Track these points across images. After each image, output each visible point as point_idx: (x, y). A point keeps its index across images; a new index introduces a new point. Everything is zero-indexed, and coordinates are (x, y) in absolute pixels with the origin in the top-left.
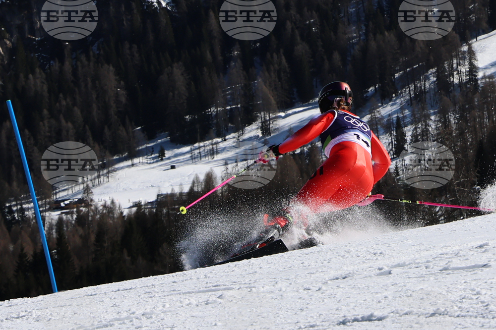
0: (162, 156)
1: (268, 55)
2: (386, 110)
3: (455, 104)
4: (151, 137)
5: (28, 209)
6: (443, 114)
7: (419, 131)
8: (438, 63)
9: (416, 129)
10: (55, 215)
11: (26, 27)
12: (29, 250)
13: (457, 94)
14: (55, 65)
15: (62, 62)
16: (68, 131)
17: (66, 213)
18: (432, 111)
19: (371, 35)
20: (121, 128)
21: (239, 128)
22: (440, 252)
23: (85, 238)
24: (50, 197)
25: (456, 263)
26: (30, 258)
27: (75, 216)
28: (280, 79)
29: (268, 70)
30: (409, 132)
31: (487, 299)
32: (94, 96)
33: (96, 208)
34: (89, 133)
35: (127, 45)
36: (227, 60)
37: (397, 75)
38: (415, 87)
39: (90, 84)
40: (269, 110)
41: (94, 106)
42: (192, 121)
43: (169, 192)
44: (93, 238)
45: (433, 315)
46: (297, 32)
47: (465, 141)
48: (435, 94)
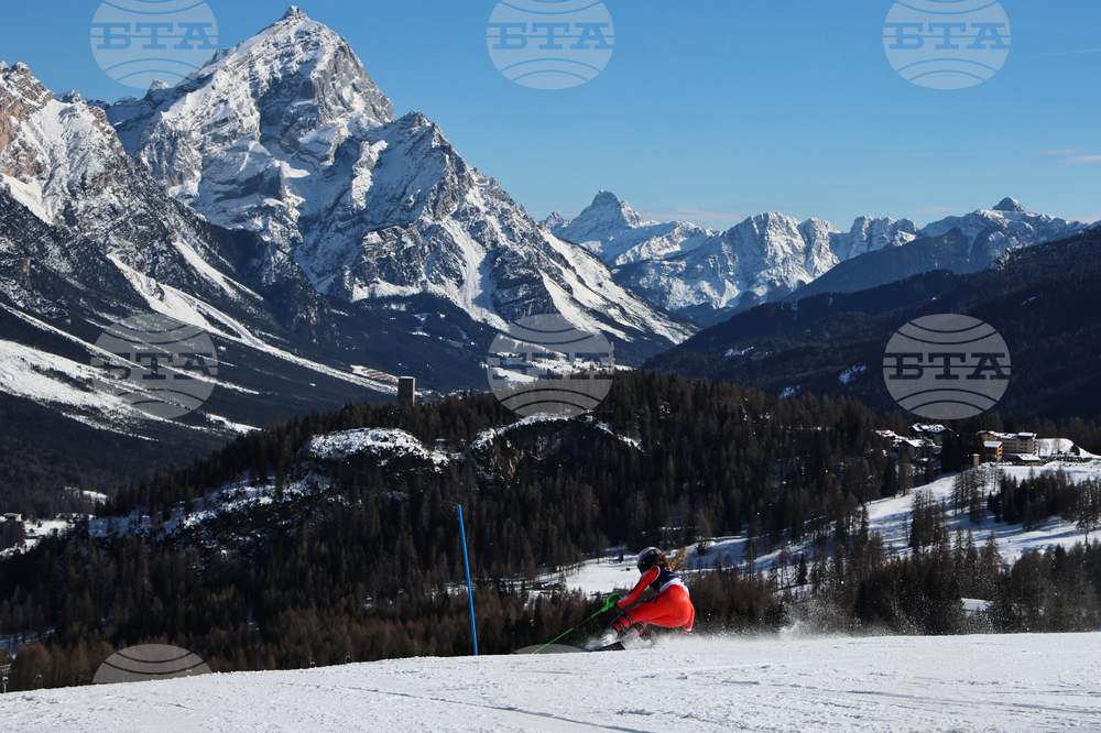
0: (621, 558)
1: (710, 495)
2: (794, 548)
3: (847, 551)
4: (614, 544)
5: (517, 586)
6: (837, 557)
7: (818, 567)
8: (838, 517)
9: (815, 565)
10: (536, 593)
12: (513, 617)
13: (850, 543)
14: (550, 480)
15: (555, 479)
17: (545, 593)
18: (829, 554)
20: (593, 535)
21: (680, 546)
23: (556, 613)
24: (534, 579)
26: (513, 622)
27: (551, 596)
28: (716, 514)
29: (708, 505)
30: (810, 567)
32: (576, 508)
33: (567, 592)
34: (568, 535)
35: (604, 473)
36: (679, 492)
37: (805, 522)
38: (819, 533)
39: (573, 499)
40: (705, 534)
41: (575, 515)
44: (561, 614)
46: (733, 480)
47: (851, 579)
48: (833, 541)
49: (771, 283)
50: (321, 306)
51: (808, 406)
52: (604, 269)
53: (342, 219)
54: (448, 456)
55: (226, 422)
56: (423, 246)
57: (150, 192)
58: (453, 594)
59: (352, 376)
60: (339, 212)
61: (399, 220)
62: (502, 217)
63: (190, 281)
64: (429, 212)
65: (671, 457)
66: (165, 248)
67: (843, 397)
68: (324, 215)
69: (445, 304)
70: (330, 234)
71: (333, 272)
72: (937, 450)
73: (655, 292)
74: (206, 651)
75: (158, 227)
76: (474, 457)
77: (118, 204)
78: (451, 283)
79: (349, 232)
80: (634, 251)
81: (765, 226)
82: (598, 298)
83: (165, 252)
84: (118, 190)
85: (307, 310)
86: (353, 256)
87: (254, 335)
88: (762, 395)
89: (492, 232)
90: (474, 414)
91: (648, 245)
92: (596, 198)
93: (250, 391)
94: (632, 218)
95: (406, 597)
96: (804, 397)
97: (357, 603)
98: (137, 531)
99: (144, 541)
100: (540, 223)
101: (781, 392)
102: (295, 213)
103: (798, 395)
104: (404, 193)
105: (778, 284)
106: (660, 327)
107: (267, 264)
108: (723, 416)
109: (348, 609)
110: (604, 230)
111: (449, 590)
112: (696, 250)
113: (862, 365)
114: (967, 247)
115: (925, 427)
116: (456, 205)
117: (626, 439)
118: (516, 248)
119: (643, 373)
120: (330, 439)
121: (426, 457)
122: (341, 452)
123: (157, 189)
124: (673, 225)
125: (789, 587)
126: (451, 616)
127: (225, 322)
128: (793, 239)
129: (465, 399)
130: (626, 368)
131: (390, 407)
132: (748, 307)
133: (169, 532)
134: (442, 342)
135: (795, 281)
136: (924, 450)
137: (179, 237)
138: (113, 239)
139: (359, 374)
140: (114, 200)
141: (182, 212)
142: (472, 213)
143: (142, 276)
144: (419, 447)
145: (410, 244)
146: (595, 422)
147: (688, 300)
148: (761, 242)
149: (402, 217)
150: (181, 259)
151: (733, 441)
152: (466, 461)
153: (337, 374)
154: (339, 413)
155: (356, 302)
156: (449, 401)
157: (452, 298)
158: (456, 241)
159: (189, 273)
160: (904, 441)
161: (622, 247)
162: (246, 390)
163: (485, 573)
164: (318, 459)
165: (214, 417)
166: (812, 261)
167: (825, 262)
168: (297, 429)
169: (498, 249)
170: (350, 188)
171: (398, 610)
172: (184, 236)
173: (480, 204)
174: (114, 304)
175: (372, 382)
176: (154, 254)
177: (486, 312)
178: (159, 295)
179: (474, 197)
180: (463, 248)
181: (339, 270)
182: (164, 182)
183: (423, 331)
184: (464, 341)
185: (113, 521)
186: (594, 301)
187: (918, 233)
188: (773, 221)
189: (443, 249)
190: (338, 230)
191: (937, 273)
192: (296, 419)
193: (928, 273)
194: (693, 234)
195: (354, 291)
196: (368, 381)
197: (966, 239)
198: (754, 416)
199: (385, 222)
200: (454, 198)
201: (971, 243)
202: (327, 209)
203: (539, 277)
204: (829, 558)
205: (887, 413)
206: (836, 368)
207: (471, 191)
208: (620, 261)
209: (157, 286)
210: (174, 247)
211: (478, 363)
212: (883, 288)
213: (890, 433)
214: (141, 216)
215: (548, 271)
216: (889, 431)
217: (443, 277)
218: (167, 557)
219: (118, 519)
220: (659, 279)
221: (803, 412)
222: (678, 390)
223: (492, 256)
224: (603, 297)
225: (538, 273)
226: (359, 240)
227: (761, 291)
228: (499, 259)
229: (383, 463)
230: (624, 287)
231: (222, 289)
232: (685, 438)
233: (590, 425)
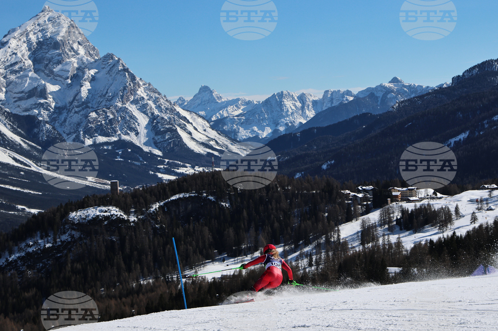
0: (224, 261)
1: (264, 227)
2: (306, 249)
3: (332, 249)
4: (220, 253)
5: (175, 278)
6: (327, 252)
7: (318, 258)
8: (326, 233)
10: (184, 280)
11: (177, 211)
12: (174, 292)
13: (333, 245)
14: (187, 226)
15: (189, 224)
16: (190, 250)
17: (188, 280)
18: (323, 251)
19: (302, 221)
20: (210, 250)
21: (252, 253)
22: (329, 303)
23: (194, 289)
24: (182, 273)
25: (335, 308)
26: (174, 295)
27: (191, 281)
28: (268, 236)
29: (264, 232)
30: (314, 258)
31: (347, 322)
32: (200, 238)
33: (199, 278)
34: (198, 251)
35: (213, 220)
37: (311, 237)
38: (317, 241)
39: (199, 234)
41: (200, 241)
42: (235, 250)
43: (226, 274)
44: (197, 289)
45: (327, 327)
46: (275, 219)
47: (335, 262)
48: (324, 245)
49: (287, 125)
51: (308, 182)
52: (206, 122)
53: (77, 107)
54: (137, 217)
55: (27, 209)
56: (118, 117)
58: (144, 284)
60: (76, 103)
62: (156, 101)
63: (4, 142)
64: (120, 101)
65: (244, 210)
67: (324, 176)
68: (69, 105)
69: (130, 144)
70: (72, 114)
71: (75, 132)
72: (371, 198)
73: (232, 132)
76: (149, 217)
78: (133, 134)
79: (81, 113)
80: (220, 114)
81: (282, 98)
82: (204, 136)
86: (84, 124)
87: (37, 165)
88: (286, 178)
89: (151, 108)
90: (148, 196)
91: (227, 110)
92: (200, 89)
93: (37, 193)
94: (218, 97)
95: (121, 287)
96: (306, 177)
100: (174, 103)
101: (295, 175)
103: (303, 177)
104: (107, 92)
105: (290, 124)
107: (41, 131)
108: (267, 189)
110: (205, 104)
111: (142, 282)
112: (249, 111)
113: (332, 160)
114: (378, 101)
115: (364, 188)
116: (133, 97)
117: (222, 204)
118: (163, 115)
120: (79, 213)
121: (126, 219)
122: (85, 219)
124: (238, 100)
125: (305, 268)
126: (143, 294)
127: (23, 160)
128: (296, 103)
129: (143, 189)
130: (220, 169)
131: (107, 196)
132: (276, 136)
133: (1, 264)
134: (131, 163)
135: (298, 122)
136: (365, 199)
139: (90, 181)
142: (140, 100)
144: (123, 214)
145: (111, 117)
146: (207, 196)
147: (247, 135)
148: (281, 105)
149: (107, 104)
152: (146, 219)
154: (82, 200)
155: (87, 146)
156: (136, 191)
157: (134, 141)
158: (134, 114)
159: (3, 138)
160: (355, 195)
161: (214, 112)
162: (35, 192)
163: (159, 272)
164: (74, 223)
165: (20, 207)
166: (305, 113)
167: (311, 114)
168: (62, 209)
169: (155, 116)
170: (80, 92)
171: (117, 293)
173: (144, 95)
175: (97, 184)
177: (150, 148)
179: (141, 92)
180: (137, 117)
181: (77, 131)
183: (121, 158)
184: (141, 161)
186: (203, 138)
187: (354, 96)
188: (286, 95)
189: (128, 118)
190: (76, 112)
192: (61, 205)
193: (360, 115)
194: (248, 103)
195: (86, 141)
196: (95, 184)
198: (283, 188)
199: (98, 107)
200: (131, 93)
201: (380, 99)
202: (69, 102)
203: (175, 128)
204: (323, 253)
206: (320, 163)
207: (139, 89)
208: (214, 118)
211: (148, 172)
215: (179, 125)
216: (347, 191)
217: (129, 132)
220: (233, 126)
221: (306, 184)
223: (152, 120)
224: (207, 136)
225: (175, 126)
226: (87, 116)
227: (282, 129)
228: (155, 121)
229: (105, 223)
230: (216, 131)
231: (20, 144)
232: (251, 200)
233: (204, 198)
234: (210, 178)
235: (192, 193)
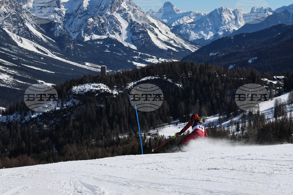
0: (177, 124)
1: (206, 102)
2: (235, 119)
3: (253, 119)
4: (175, 120)
5: (142, 135)
6: (250, 121)
7: (243, 125)
9: (242, 125)
10: (149, 137)
13: (254, 117)
16: (154, 116)
17: (152, 137)
18: (247, 121)
19: (233, 99)
20: (167, 117)
23: (156, 143)
24: (148, 132)
27: (154, 138)
28: (208, 108)
29: (206, 106)
30: (240, 125)
33: (159, 136)
34: (159, 117)
35: (170, 96)
36: (195, 102)
37: (239, 110)
38: (243, 114)
40: (205, 116)
41: (161, 110)
42: (185, 117)
44: (158, 143)
46: (214, 97)
48: (248, 116)
49: (224, 31)
50: (74, 43)
51: (238, 71)
52: (168, 28)
53: (80, 14)
54: (118, 92)
55: (44, 83)
56: (107, 22)
57: (17, 7)
58: (121, 138)
59: (85, 66)
60: (79, 12)
61: (99, 14)
62: (134, 12)
63: (31, 36)
64: (109, 11)
65: (192, 90)
66: (22, 26)
67: (250, 68)
68: (75, 13)
69: (116, 41)
70: (76, 19)
71: (78, 31)
72: (282, 85)
73: (185, 35)
74: (40, 159)
75: (20, 19)
76: (127, 92)
77: (6, 11)
78: (117, 34)
79: (83, 18)
80: (178, 22)
81: (221, 12)
82: (166, 37)
83: (22, 27)
84: (6, 7)
85: (70, 44)
86: (84, 26)
87: (52, 53)
88: (222, 68)
89: (130, 16)
90: (126, 78)
91: (182, 19)
92: (165, 4)
93: (52, 72)
94: (177, 10)
95: (106, 139)
96: (237, 68)
97: (89, 142)
98: (16, 120)
99: (18, 123)
100: (146, 13)
101: (229, 67)
102: (64, 13)
103: (235, 68)
104: (101, 4)
105: (226, 31)
106: (187, 47)
107: (56, 30)
108: (209, 75)
109: (86, 144)
110: (168, 14)
111: (120, 137)
112: (198, 20)
113: (256, 57)
114: (290, 16)
115: (278, 77)
116: (118, 8)
117: (177, 85)
118: (138, 22)
119: (182, 62)
120: (79, 88)
121: (111, 93)
122: (83, 91)
123: (19, 6)
124: (191, 12)
125: (234, 132)
126: (121, 145)
127: (43, 50)
128: (231, 16)
129: (123, 72)
130: (177, 61)
131: (98, 76)
132: (217, 39)
133: (27, 120)
134: (115, 54)
135: (232, 29)
136: (278, 85)
137: (27, 22)
138: (5, 23)
139: (88, 66)
140: (5, 10)
141: (27, 13)
142: (123, 11)
143: (15, 35)
144: (108, 89)
145: (103, 21)
146: (167, 79)
147: (196, 37)
148: (220, 17)
149: (101, 12)
150: (27, 29)
151: (213, 84)
152: (124, 93)
153: (80, 65)
154: (81, 79)
155: (86, 41)
156: (118, 73)
157: (118, 39)
158: (118, 20)
159: (31, 34)
160: (271, 82)
161: (174, 20)
162: (50, 72)
163: (132, 130)
164: (75, 94)
165: (40, 81)
166: (238, 23)
167: (242, 23)
168: (68, 84)
169: (133, 22)
170: (83, 4)
171: (103, 144)
172: (28, 21)
173: (126, 7)
174: (6, 44)
175: (92, 68)
176: (19, 28)
177: (129, 44)
178: (21, 41)
179: (124, 5)
180: (121, 22)
181: (79, 31)
182: (21, 4)
183: (108, 50)
184: (122, 53)
185: (8, 117)
186: (165, 39)
187: (273, 12)
188: (224, 10)
189: (114, 23)
190: (79, 18)
191: (280, 25)
192: (67, 81)
193: (277, 25)
194: (198, 15)
195: (85, 38)
196: (91, 67)
197: (289, 13)
198: (220, 75)
199: (94, 14)
200: (117, 6)
201: (291, 15)
202: (75, 11)
203: (146, 31)
204: (247, 122)
205: (265, 73)
206: (247, 58)
207: (123, 3)
208: (173, 25)
209: (20, 38)
210: (25, 25)
211: (127, 60)
212: (262, 31)
213: (266, 79)
214: (14, 15)
215: (149, 29)
216: (265, 79)
217: (115, 32)
218: (26, 128)
219: (10, 116)
220: (187, 30)
221: (236, 73)
222: (194, 67)
223: (130, 25)
224: (168, 37)
225: (146, 30)
226: (86, 21)
227: (221, 33)
228: (133, 26)
229: (97, 95)
230: (175, 33)
231: (41, 39)
232: (197, 83)
233: (165, 80)
234: (169, 66)
235: (156, 77)
